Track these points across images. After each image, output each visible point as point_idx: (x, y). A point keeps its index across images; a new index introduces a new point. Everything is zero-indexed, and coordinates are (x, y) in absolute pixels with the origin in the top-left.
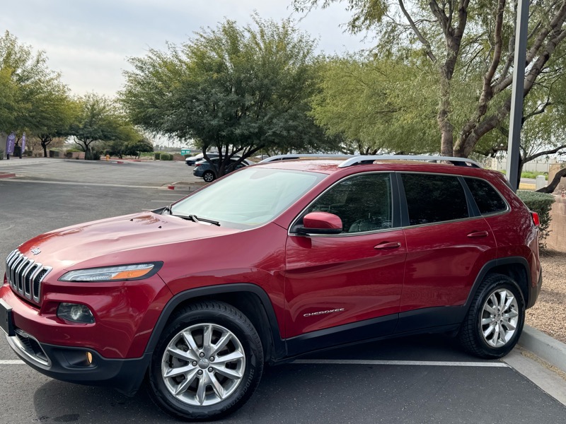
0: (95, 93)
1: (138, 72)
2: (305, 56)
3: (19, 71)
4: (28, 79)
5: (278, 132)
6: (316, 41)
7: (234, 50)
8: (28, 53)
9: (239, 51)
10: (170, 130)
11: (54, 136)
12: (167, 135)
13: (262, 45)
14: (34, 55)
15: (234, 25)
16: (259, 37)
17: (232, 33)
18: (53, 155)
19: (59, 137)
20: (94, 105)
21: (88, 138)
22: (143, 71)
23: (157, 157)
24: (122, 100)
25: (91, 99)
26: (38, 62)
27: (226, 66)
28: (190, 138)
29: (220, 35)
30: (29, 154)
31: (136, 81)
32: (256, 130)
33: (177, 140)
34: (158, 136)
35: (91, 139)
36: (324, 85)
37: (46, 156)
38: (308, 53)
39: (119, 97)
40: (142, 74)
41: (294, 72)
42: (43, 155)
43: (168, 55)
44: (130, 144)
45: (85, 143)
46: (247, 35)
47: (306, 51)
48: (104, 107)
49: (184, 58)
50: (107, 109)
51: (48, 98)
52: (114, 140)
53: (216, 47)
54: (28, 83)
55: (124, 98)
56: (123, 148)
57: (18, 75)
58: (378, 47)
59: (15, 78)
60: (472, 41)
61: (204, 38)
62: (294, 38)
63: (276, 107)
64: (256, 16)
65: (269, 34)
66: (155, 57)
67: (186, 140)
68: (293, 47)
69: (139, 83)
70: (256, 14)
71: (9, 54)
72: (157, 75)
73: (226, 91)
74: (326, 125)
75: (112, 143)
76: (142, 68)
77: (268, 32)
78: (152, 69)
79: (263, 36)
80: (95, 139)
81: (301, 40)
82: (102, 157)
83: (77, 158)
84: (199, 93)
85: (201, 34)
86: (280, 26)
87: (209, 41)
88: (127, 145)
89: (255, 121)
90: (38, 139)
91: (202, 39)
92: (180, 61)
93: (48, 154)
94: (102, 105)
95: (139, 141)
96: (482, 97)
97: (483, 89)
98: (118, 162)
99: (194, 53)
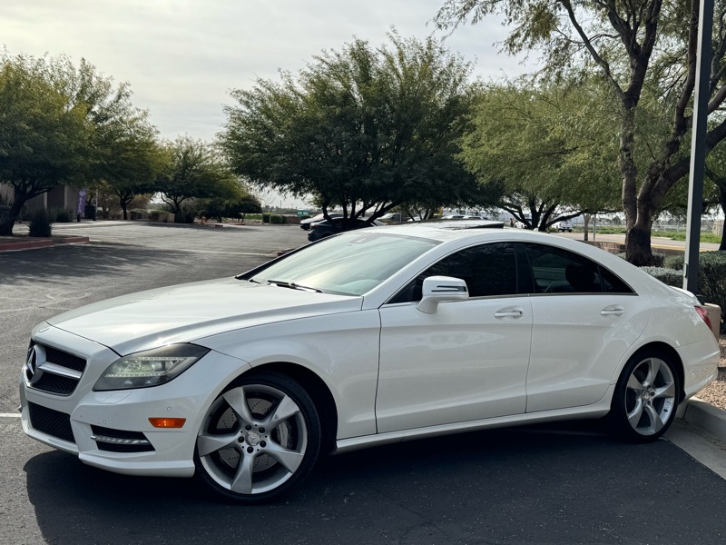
0: (188, 137)
1: (243, 108)
2: (456, 85)
3: (96, 108)
4: (106, 119)
5: (420, 181)
6: (471, 65)
7: (365, 78)
8: (108, 86)
9: (370, 79)
10: (280, 182)
11: (137, 193)
12: (277, 188)
13: (401, 71)
14: (115, 87)
15: (365, 46)
16: (397, 61)
17: (362, 57)
18: (135, 217)
19: (143, 193)
20: (187, 152)
21: (179, 195)
22: (249, 107)
23: (267, 220)
24: (223, 144)
25: (184, 145)
26: (119, 97)
27: (354, 99)
28: (307, 192)
29: (346, 58)
30: (105, 216)
31: (239, 119)
32: (391, 180)
33: (290, 194)
34: (266, 189)
35: (182, 197)
36: (477, 121)
37: (125, 218)
38: (460, 80)
39: (218, 140)
40: (248, 111)
41: (442, 106)
42: (123, 217)
43: (280, 85)
44: (231, 203)
45: (175, 201)
46: (382, 58)
47: (457, 78)
48: (200, 155)
49: (300, 89)
50: (204, 157)
51: (131, 142)
52: (211, 198)
53: (342, 75)
54: (106, 123)
55: (224, 140)
56: (223, 208)
57: (94, 113)
58: (545, 70)
59: (91, 117)
60: (671, 61)
61: (327, 63)
62: (443, 62)
63: (418, 150)
64: (394, 35)
65: (411, 56)
66: (263, 90)
67: (301, 194)
68: (441, 73)
69: (244, 122)
70: (394, 31)
71: (84, 87)
72: (266, 111)
73: (354, 129)
74: (479, 171)
75: (208, 201)
76: (248, 102)
77: (409, 55)
78: (259, 105)
79: (402, 60)
80: (187, 196)
81: (451, 65)
82: (196, 220)
83: (165, 221)
84: (318, 133)
85: (323, 58)
86: (425, 46)
87: (332, 67)
88: (228, 205)
89: (389, 168)
90: (116, 197)
91: (324, 65)
92: (295, 93)
93: (129, 216)
94: (197, 153)
95: (243, 199)
96: (673, 131)
97: (675, 121)
98: (217, 226)
99: (313, 83)
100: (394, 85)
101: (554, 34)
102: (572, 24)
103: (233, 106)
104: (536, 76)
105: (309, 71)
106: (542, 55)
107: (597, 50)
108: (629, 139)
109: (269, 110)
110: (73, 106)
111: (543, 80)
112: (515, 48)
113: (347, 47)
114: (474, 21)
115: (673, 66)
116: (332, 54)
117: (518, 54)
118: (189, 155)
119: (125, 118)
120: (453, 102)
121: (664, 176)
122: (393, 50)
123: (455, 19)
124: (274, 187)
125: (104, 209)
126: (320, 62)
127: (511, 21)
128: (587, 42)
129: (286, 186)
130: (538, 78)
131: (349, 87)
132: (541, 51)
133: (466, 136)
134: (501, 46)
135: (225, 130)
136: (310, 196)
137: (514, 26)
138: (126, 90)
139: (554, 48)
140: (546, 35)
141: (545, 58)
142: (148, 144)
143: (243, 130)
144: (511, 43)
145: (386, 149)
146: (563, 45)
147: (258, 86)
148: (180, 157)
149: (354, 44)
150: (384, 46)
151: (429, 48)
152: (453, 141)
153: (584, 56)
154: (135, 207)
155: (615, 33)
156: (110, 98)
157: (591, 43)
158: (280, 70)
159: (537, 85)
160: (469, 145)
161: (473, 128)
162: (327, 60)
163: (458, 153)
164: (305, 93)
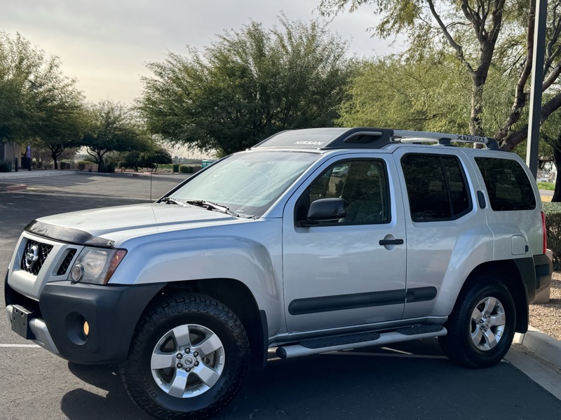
0: (110, 100)
1: (157, 78)
2: (336, 59)
3: (32, 77)
4: (41, 85)
6: (347, 43)
7: (260, 54)
8: (41, 58)
9: (264, 55)
10: (189, 140)
11: (66, 147)
12: (186, 145)
13: (289, 48)
14: (47, 58)
15: (260, 28)
16: (286, 39)
17: (257, 37)
18: (64, 167)
19: (71, 147)
20: (109, 113)
21: (102, 148)
22: (162, 77)
23: (176, 169)
24: (139, 108)
25: (106, 107)
26: (51, 68)
27: (251, 70)
28: (210, 148)
29: (244, 38)
30: (39, 167)
31: (154, 87)
33: (197, 150)
34: (177, 145)
35: (105, 150)
36: (353, 92)
37: (56, 168)
38: (339, 56)
39: (136, 104)
40: (161, 80)
41: (324, 76)
42: (54, 167)
43: (188, 58)
44: (147, 155)
45: (99, 154)
46: (273, 38)
47: (337, 54)
48: (120, 115)
49: (205, 62)
50: (123, 117)
51: (61, 106)
52: (129, 151)
53: (240, 50)
54: (41, 90)
55: (141, 105)
56: (139, 159)
57: (31, 82)
58: (409, 51)
59: (27, 85)
60: (513, 43)
61: (228, 41)
62: (324, 40)
63: (303, 114)
64: (283, 18)
65: (298, 36)
66: (174, 63)
67: (206, 150)
68: (324, 50)
69: (158, 90)
70: (283, 15)
71: (21, 60)
72: (177, 80)
73: (250, 97)
75: (127, 154)
76: (161, 73)
77: (296, 35)
78: (171, 75)
79: (290, 38)
80: (110, 149)
81: (331, 43)
82: (117, 170)
83: (90, 171)
84: (221, 100)
85: (225, 36)
86: (309, 26)
87: (232, 44)
88: (143, 157)
90: (49, 150)
91: (226, 43)
92: (201, 65)
93: (59, 167)
94: (117, 113)
95: (156, 152)
96: (515, 104)
97: (516, 96)
98: (134, 175)
99: (216, 57)
100: (284, 60)
101: (417, 21)
102: (432, 14)
103: (148, 77)
104: (402, 56)
105: (213, 48)
106: (406, 38)
107: (452, 34)
108: (479, 111)
109: (178, 78)
110: (12, 75)
111: (408, 59)
112: (385, 33)
113: (244, 28)
114: (351, 10)
115: (515, 48)
116: (232, 33)
117: (388, 38)
118: (111, 115)
119: (57, 85)
120: (334, 73)
121: (507, 141)
122: (283, 31)
123: (335, 8)
124: (183, 144)
125: (37, 160)
126: (222, 40)
127: (381, 10)
128: (444, 28)
129: (194, 144)
130: (404, 58)
131: (246, 62)
132: (407, 35)
133: (344, 104)
134: (374, 31)
135: (142, 97)
136: (213, 151)
137: (384, 14)
139: (417, 33)
140: (411, 22)
141: (410, 42)
142: (77, 107)
143: (157, 95)
144: (382, 28)
145: (278, 113)
146: (424, 30)
147: (170, 59)
148: (102, 117)
149: (251, 25)
150: (275, 26)
151: (313, 29)
152: (334, 108)
153: (442, 40)
154: (64, 158)
155: (468, 22)
156: (43, 69)
157: (448, 30)
158: (188, 46)
159: (403, 63)
160: (347, 112)
161: (350, 97)
162: (228, 38)
163: (338, 118)
164: (210, 65)
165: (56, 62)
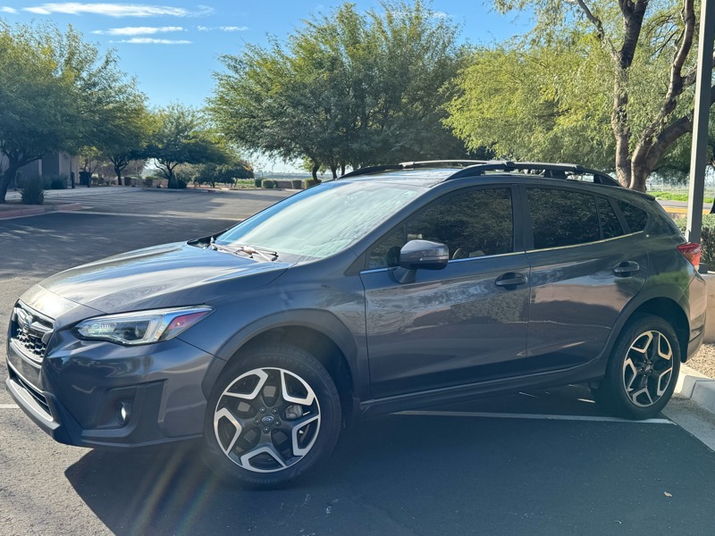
0: (180, 103)
1: (231, 73)
2: (445, 47)
3: (84, 75)
4: (95, 85)
5: (407, 146)
6: (459, 28)
7: (354, 41)
8: (95, 52)
9: (358, 42)
10: (270, 147)
11: (130, 159)
12: (267, 153)
13: (389, 34)
14: (102, 54)
15: (353, 9)
16: (385, 24)
17: (351, 22)
18: (128, 182)
19: (136, 159)
20: (179, 118)
21: (172, 161)
22: (237, 71)
23: (258, 183)
24: (211, 110)
25: (176, 111)
26: (107, 62)
27: (342, 63)
28: (296, 157)
29: (334, 22)
30: (100, 182)
31: (228, 84)
32: (380, 145)
33: (279, 159)
34: (255, 155)
35: (175, 163)
36: (465, 86)
37: (120, 184)
38: (449, 42)
39: (207, 105)
40: (237, 76)
41: (431, 68)
42: (117, 182)
43: (269, 51)
44: (224, 168)
45: (168, 167)
46: (369, 19)
47: (446, 39)
48: (192, 122)
49: (288, 52)
50: (195, 123)
51: (120, 109)
52: (204, 163)
53: (330, 38)
54: (95, 90)
55: (213, 106)
56: (216, 174)
57: (82, 80)
59: (79, 84)
60: (663, 20)
61: (314, 27)
62: (432, 24)
63: (405, 113)
65: (399, 18)
66: (251, 54)
67: (291, 159)
68: (431, 35)
71: (72, 54)
72: (254, 76)
73: (342, 94)
74: (469, 136)
75: (202, 167)
76: (236, 67)
77: (397, 17)
78: (247, 69)
79: (390, 22)
80: (180, 161)
81: (440, 27)
82: (190, 185)
83: (159, 187)
85: (311, 22)
86: (413, 7)
87: (320, 30)
88: (220, 171)
89: (378, 132)
90: (111, 163)
91: (312, 29)
92: (282, 57)
93: (123, 182)
94: (189, 119)
95: (236, 165)
96: (670, 91)
97: (671, 80)
98: (209, 191)
99: (301, 46)
100: (383, 48)
103: (220, 72)
105: (297, 35)
107: (589, 8)
108: (624, 101)
109: (258, 74)
110: (60, 73)
115: (664, 25)
116: (319, 17)
118: (181, 121)
119: (113, 85)
120: (442, 64)
121: (659, 138)
122: (383, 15)
124: (264, 153)
125: (100, 175)
126: (307, 25)
129: (275, 152)
130: (530, 39)
131: (337, 51)
133: (455, 100)
135: (214, 96)
136: (300, 161)
138: (113, 56)
142: (138, 112)
143: (232, 95)
145: (375, 112)
147: (246, 51)
148: (172, 123)
149: (344, 9)
151: (418, 10)
152: (442, 106)
153: (576, 15)
154: (129, 173)
156: (98, 64)
157: (584, 2)
159: (527, 47)
160: (458, 110)
161: (462, 92)
162: (315, 23)
163: (447, 117)
164: (294, 57)
165: (114, 56)
